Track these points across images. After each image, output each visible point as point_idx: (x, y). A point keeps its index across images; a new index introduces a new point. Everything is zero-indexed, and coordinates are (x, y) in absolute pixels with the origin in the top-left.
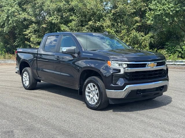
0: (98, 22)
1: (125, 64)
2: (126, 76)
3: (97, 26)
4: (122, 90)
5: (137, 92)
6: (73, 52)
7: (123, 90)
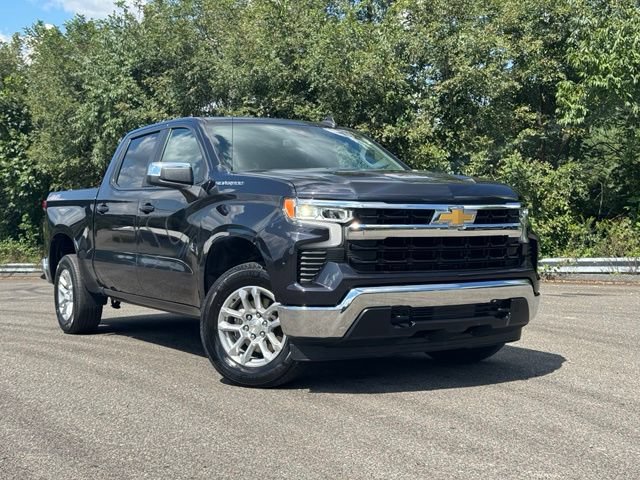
0: (390, 127)
1: (349, 209)
2: (350, 255)
3: (384, 140)
4: (334, 306)
5: (393, 316)
6: (185, 180)
7: (339, 307)
